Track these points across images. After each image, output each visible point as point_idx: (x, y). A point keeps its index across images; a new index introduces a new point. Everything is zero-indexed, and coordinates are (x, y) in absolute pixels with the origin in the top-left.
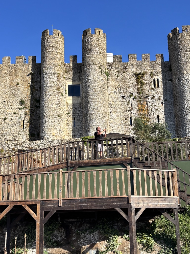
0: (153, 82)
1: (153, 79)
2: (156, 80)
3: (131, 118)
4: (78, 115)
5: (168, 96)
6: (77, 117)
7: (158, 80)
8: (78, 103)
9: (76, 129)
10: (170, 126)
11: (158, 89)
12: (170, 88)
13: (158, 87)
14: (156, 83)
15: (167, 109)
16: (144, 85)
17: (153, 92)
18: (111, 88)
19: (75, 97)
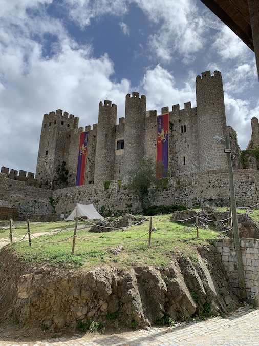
0: (181, 128)
1: (181, 125)
2: (183, 125)
5: (194, 138)
6: (122, 165)
7: (185, 125)
9: (120, 175)
11: (185, 133)
13: (185, 131)
14: (183, 129)
15: (192, 150)
16: (174, 132)
17: (181, 137)
18: (147, 139)
19: (121, 150)
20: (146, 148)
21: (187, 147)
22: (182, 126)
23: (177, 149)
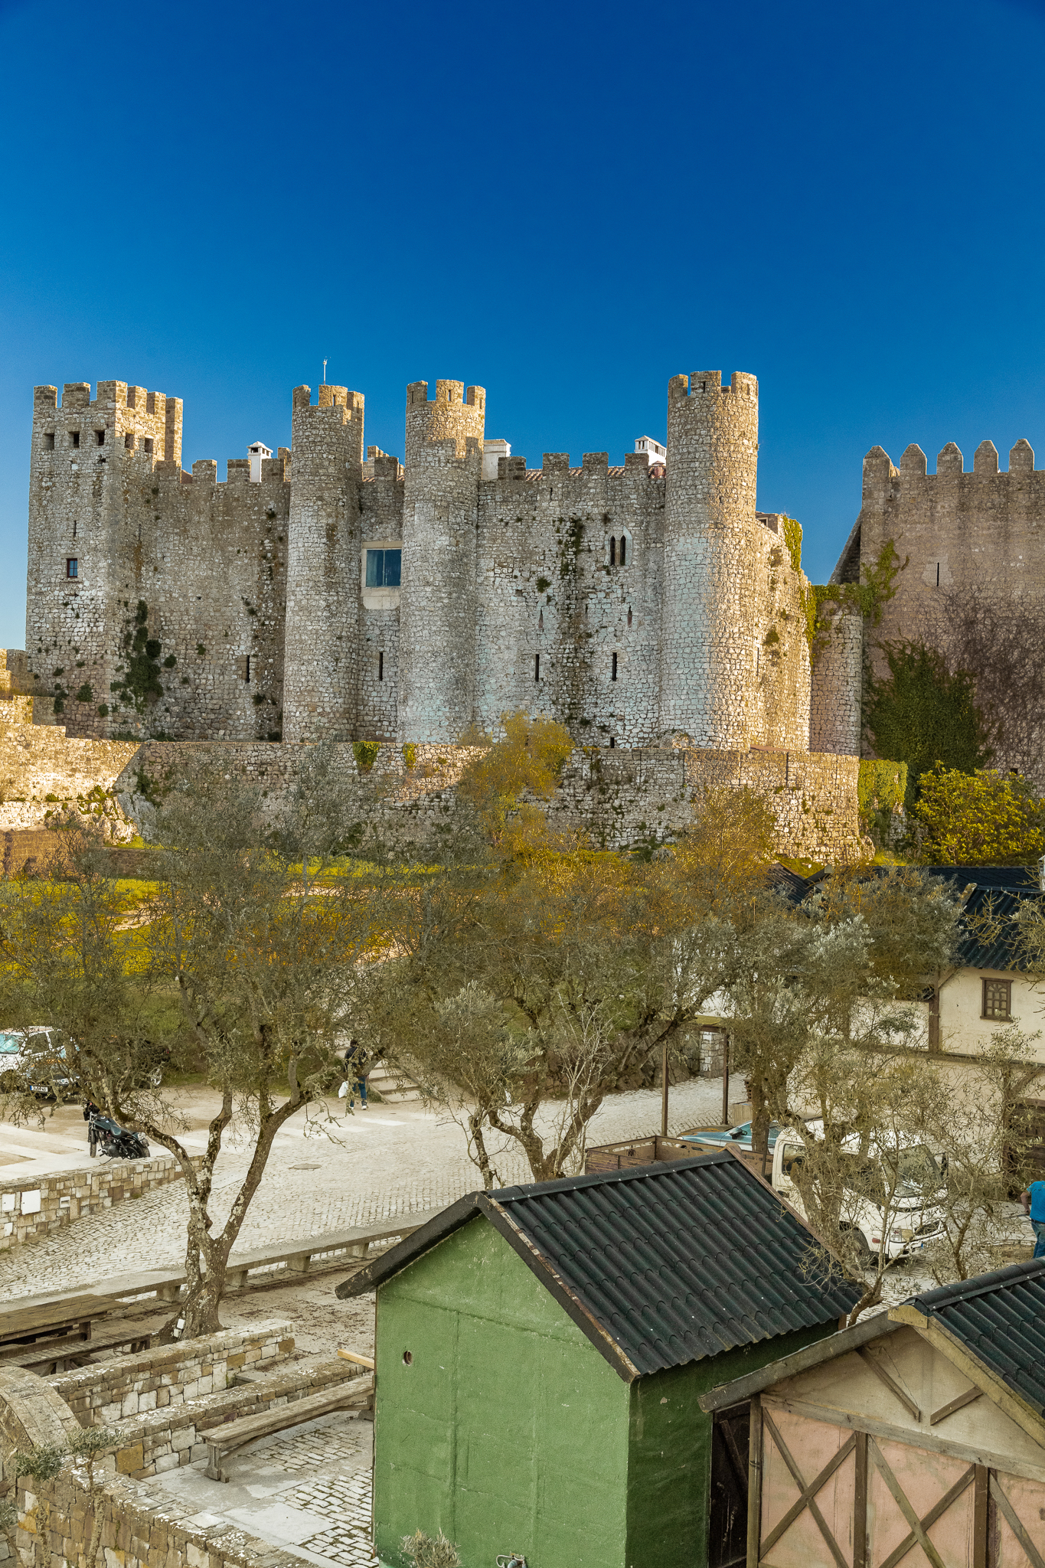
0: (608, 548)
1: (608, 537)
2: (618, 538)
3: (538, 656)
4: (390, 644)
5: (650, 591)
6: (387, 649)
7: (623, 539)
8: (393, 607)
9: (384, 688)
10: (646, 686)
11: (621, 570)
12: (656, 568)
13: (623, 563)
14: (618, 551)
15: (643, 634)
16: (583, 555)
17: (607, 579)
18: (486, 563)
19: (385, 591)
20: (482, 598)
21: (625, 619)
22: (613, 539)
23: (594, 620)
